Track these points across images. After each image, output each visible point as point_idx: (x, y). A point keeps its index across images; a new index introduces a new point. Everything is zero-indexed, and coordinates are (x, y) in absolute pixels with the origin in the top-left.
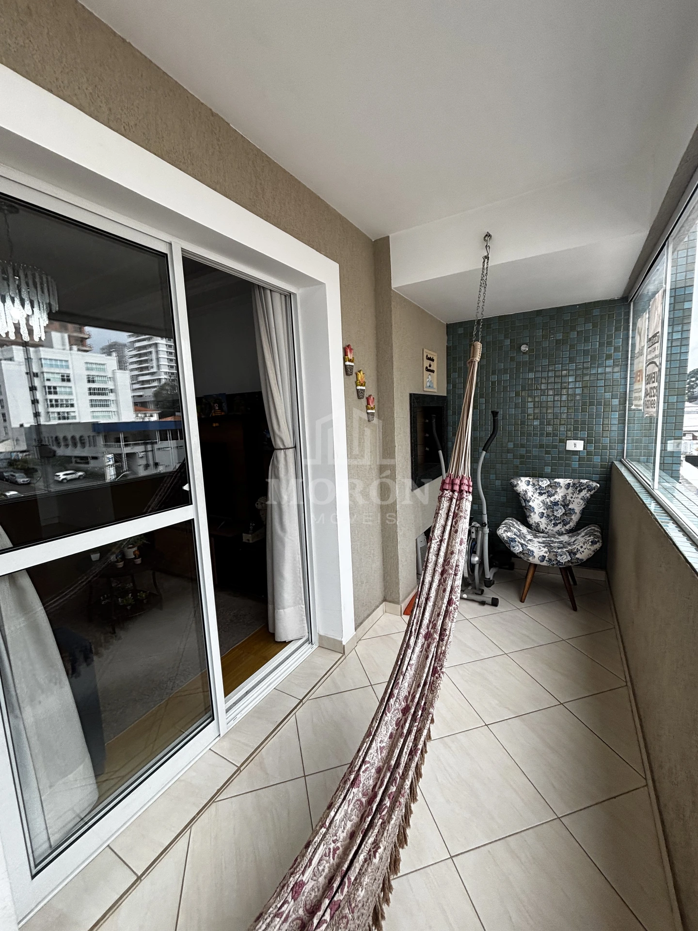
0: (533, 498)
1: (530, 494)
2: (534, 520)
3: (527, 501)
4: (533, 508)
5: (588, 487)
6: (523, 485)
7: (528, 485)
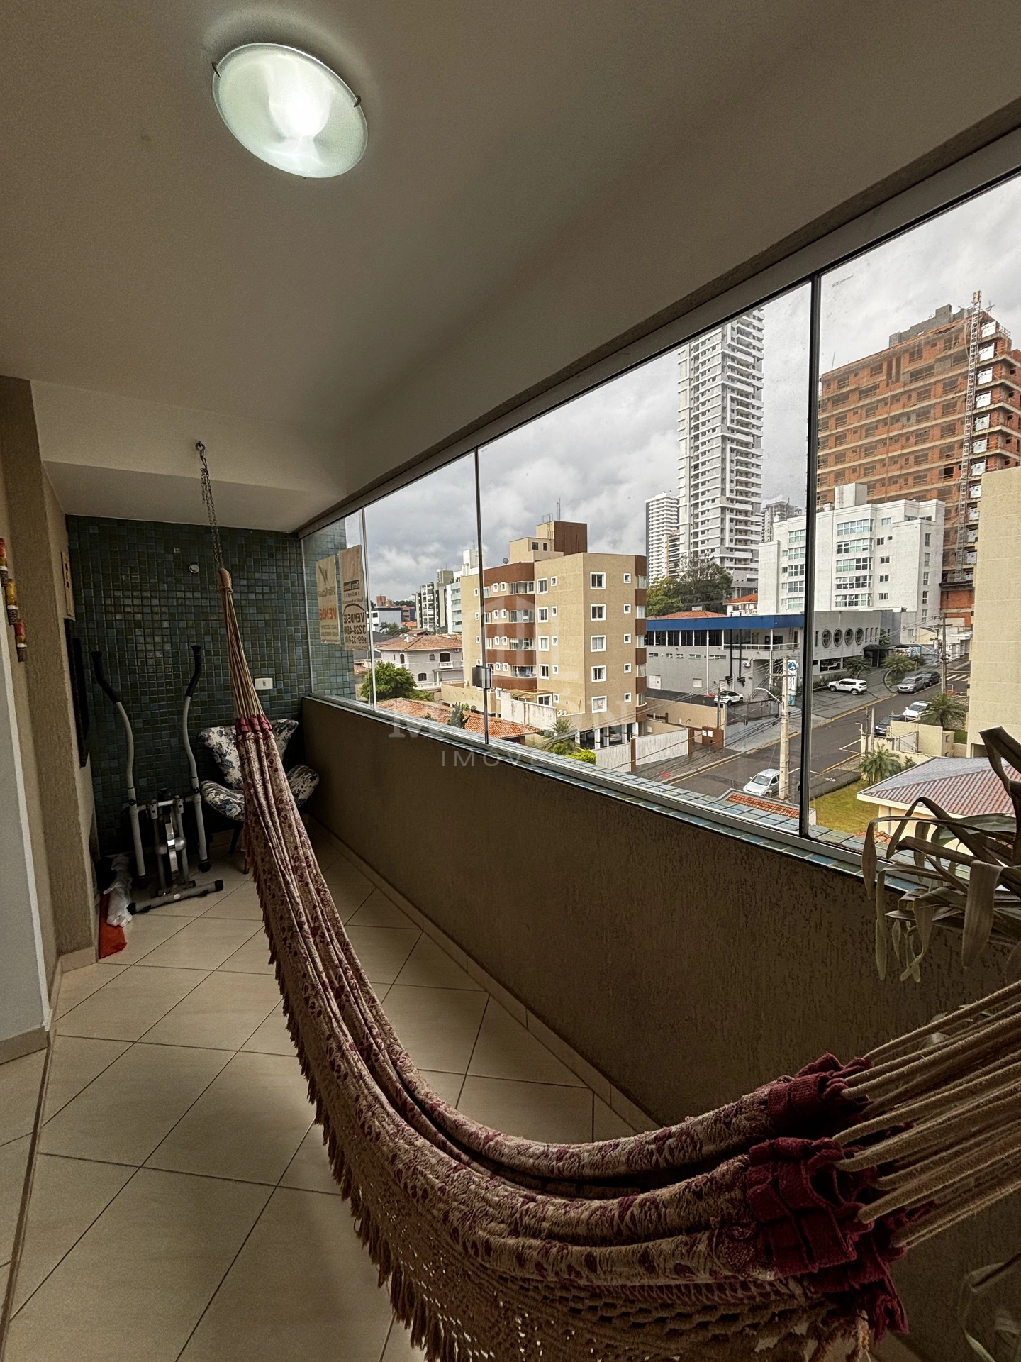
0: (229, 751)
1: (225, 746)
2: (233, 777)
3: (223, 755)
4: (231, 762)
5: (287, 726)
6: (217, 737)
7: (221, 736)
